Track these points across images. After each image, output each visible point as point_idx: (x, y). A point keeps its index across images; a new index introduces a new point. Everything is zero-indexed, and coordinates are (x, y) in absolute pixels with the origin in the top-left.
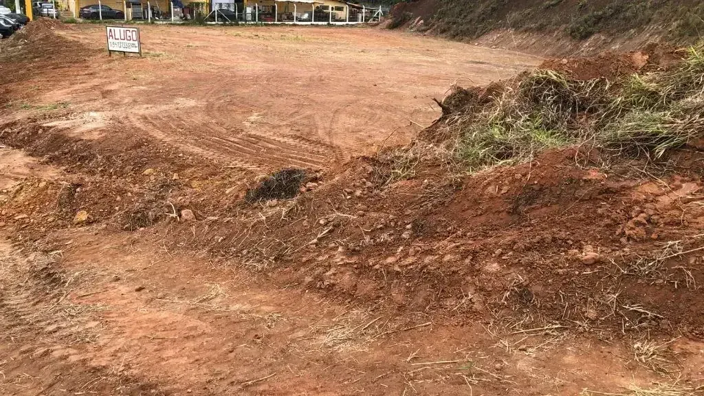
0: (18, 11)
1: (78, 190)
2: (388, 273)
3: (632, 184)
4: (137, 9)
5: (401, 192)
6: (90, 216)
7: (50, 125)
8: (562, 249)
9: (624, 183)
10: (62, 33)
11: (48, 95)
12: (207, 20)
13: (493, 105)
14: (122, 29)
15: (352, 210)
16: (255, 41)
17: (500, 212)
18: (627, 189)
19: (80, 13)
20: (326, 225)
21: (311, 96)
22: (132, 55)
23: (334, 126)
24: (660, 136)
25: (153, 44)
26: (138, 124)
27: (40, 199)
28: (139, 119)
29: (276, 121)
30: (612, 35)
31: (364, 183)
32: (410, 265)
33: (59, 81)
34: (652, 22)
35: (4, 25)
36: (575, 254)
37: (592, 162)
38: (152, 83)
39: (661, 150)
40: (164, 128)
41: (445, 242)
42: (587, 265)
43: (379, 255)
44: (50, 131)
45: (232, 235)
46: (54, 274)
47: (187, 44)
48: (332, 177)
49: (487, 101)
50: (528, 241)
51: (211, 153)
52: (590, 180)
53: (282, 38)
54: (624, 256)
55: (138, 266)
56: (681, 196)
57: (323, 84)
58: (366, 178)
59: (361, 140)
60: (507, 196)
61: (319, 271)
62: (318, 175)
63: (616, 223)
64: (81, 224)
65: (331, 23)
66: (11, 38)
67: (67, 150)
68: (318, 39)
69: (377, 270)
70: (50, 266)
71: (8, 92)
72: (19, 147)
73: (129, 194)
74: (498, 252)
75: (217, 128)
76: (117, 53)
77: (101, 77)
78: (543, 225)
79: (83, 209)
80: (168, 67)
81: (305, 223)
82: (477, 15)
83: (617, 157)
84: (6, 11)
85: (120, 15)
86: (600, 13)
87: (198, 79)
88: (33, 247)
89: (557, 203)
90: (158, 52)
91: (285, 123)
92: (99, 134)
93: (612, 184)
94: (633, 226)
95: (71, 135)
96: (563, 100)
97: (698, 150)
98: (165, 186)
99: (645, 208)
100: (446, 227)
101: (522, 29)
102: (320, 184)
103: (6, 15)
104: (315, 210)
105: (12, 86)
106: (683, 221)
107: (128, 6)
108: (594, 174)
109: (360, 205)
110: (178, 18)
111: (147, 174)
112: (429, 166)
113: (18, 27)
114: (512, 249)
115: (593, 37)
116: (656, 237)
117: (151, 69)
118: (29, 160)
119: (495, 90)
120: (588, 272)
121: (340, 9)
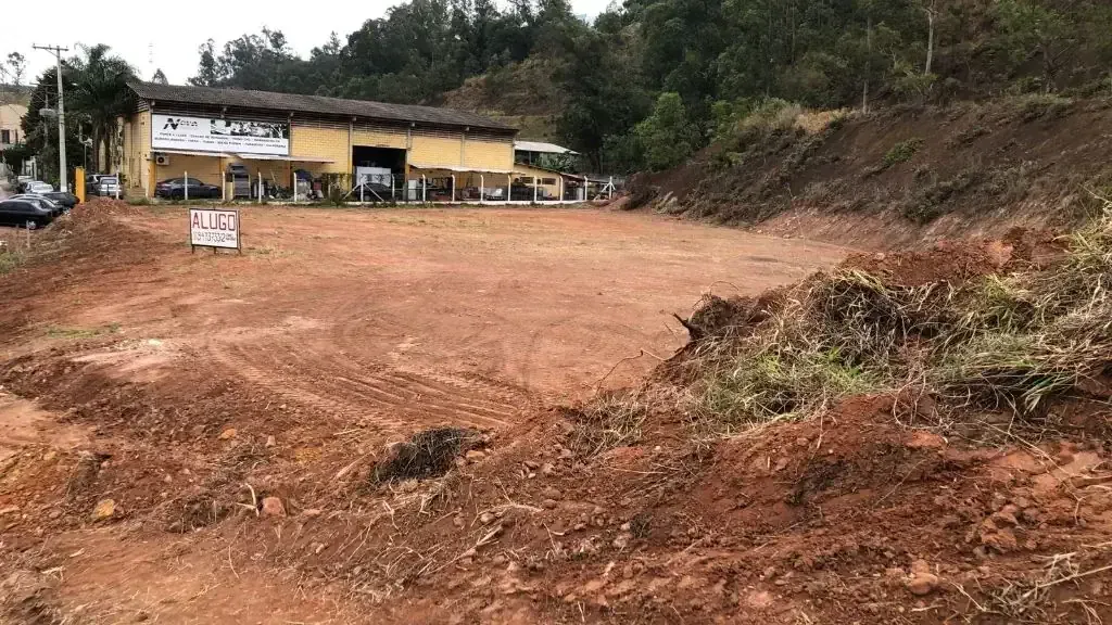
0: (64, 189)
1: (105, 464)
2: (588, 608)
3: (990, 455)
4: (242, 183)
5: (616, 467)
6: (120, 509)
7: (83, 359)
8: (876, 566)
9: (977, 453)
10: (125, 220)
11: (89, 313)
12: (348, 199)
13: (768, 326)
14: (214, 213)
15: (534, 497)
16: (420, 230)
17: (772, 502)
18: (983, 462)
19: (156, 191)
20: (491, 523)
21: (500, 311)
22: (226, 251)
23: (533, 357)
24: (1030, 375)
25: (262, 235)
26: (222, 358)
27: (43, 480)
28: (224, 350)
29: (441, 351)
30: (970, 216)
31: (559, 451)
32: (625, 594)
33: (110, 292)
34: (1031, 196)
35: (40, 208)
36: (898, 576)
37: (922, 418)
38: (251, 294)
39: (1034, 397)
40: (264, 363)
41: (683, 554)
42: (919, 596)
43: (575, 577)
44: (84, 368)
45: (337, 541)
46: (42, 608)
47: (314, 235)
48: (507, 440)
49: (760, 318)
50: (818, 553)
51: (333, 403)
52: (920, 448)
53: (462, 225)
54: (980, 579)
55: (182, 594)
56: (1073, 475)
57: (520, 292)
58: (561, 443)
59: (574, 379)
60: (784, 475)
61: (473, 606)
62: (487, 438)
63: (966, 521)
64: (102, 521)
65: (537, 202)
66: (48, 229)
67: (104, 400)
68: (515, 226)
69: (569, 604)
70: (38, 595)
71: (29, 309)
72: (29, 396)
73: (187, 471)
74: (769, 571)
75: (346, 363)
76: (204, 248)
77: (175, 286)
78: (845, 525)
79: (107, 496)
80: (281, 269)
81: (458, 521)
82: (759, 187)
83: (962, 409)
84: (45, 188)
85: (215, 193)
86: (949, 183)
87: (325, 288)
88: (17, 562)
89: (867, 487)
90: (268, 248)
91: (453, 353)
92: (158, 374)
93: (956, 455)
94: (994, 527)
95: (114, 376)
96: (879, 316)
97: (1095, 397)
98: (247, 457)
99: (1013, 496)
100: (686, 528)
101: (830, 209)
102: (488, 454)
103: (45, 195)
104: (474, 497)
105: (37, 301)
106: (1078, 518)
107: (229, 179)
108: (925, 438)
109: (549, 488)
110: (303, 196)
111: (226, 437)
112: (663, 424)
113: (60, 212)
114: (792, 567)
115: (940, 220)
116: (1034, 547)
117: (254, 272)
118: (41, 416)
119: (771, 301)
120: (921, 608)
121: (550, 182)
